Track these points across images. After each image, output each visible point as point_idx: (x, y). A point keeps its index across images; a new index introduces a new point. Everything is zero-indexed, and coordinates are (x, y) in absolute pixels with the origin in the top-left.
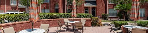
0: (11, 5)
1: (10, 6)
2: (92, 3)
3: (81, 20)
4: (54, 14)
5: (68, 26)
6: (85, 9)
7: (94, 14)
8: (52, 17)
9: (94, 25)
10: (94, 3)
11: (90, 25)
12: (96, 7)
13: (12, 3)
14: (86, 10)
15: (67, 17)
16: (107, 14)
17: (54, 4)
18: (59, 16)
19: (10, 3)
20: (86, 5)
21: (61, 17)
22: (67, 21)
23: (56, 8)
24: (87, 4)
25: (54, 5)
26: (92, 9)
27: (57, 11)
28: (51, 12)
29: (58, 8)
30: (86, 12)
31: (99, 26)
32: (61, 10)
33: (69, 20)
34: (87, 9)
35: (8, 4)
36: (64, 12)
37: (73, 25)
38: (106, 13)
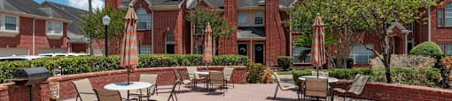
0: (48, 34)
1: (45, 38)
2: (255, 30)
3: (222, 69)
4: (165, 56)
5: (195, 81)
6: (240, 46)
7: (259, 58)
8: (160, 63)
9: (253, 79)
10: (261, 30)
11: (244, 80)
12: (265, 41)
13: (50, 29)
14: (242, 47)
15: (193, 62)
16: (290, 57)
17: (164, 34)
18: (176, 61)
19: (47, 29)
20: (241, 35)
21: (181, 64)
22: (193, 71)
23: (169, 43)
24: (243, 32)
25: (162, 35)
26: (257, 46)
27: (171, 49)
28: (155, 52)
29: (173, 43)
30: (241, 53)
31: (265, 83)
32: (180, 47)
33: (199, 70)
34: (245, 46)
35: (41, 32)
36: (188, 52)
37: (207, 80)
38: (288, 55)
